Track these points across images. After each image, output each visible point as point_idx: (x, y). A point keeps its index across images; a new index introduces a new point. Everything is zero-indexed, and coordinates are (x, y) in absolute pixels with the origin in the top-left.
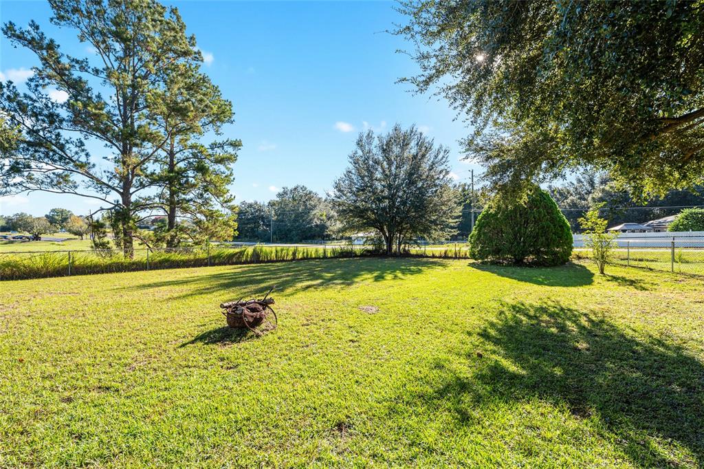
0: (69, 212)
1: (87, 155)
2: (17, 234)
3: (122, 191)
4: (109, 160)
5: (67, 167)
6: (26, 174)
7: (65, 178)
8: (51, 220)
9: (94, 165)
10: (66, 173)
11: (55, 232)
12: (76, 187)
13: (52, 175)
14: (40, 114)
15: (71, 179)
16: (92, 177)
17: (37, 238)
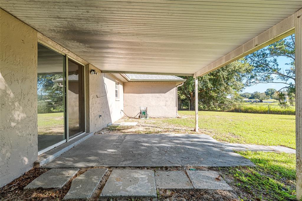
0: (274, 89)
1: (277, 65)
2: (254, 100)
3: (295, 78)
4: (288, 64)
5: (269, 72)
6: (255, 78)
7: (268, 77)
8: (267, 94)
9: (280, 69)
10: (269, 75)
11: (268, 99)
12: (273, 80)
13: (264, 77)
14: (260, 55)
15: (271, 77)
16: (280, 74)
17: (261, 101)
